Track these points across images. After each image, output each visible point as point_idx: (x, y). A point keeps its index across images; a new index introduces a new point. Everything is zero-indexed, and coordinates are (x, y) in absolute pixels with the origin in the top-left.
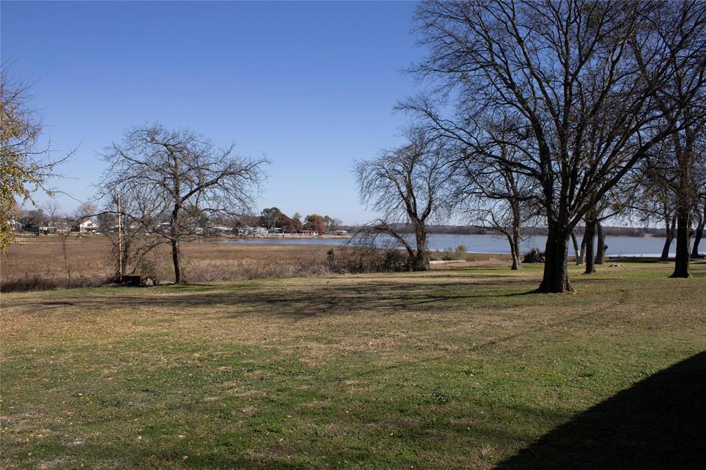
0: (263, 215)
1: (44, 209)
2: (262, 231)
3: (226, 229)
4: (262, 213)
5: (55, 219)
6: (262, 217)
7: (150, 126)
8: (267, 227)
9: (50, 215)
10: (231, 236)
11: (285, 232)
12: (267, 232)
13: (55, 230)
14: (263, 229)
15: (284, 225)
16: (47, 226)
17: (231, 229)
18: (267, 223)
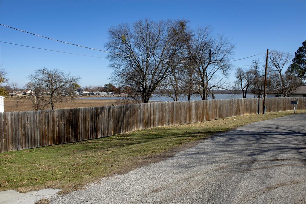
0: (105, 87)
1: (10, 86)
2: (104, 94)
3: (89, 93)
4: (104, 86)
5: (15, 90)
6: (104, 88)
7: (42, 69)
8: (107, 92)
9: (13, 88)
10: (91, 96)
11: (114, 94)
12: (107, 94)
13: (16, 94)
14: (105, 93)
15: (114, 91)
16: (12, 93)
17: (91, 93)
18: (106, 90)
